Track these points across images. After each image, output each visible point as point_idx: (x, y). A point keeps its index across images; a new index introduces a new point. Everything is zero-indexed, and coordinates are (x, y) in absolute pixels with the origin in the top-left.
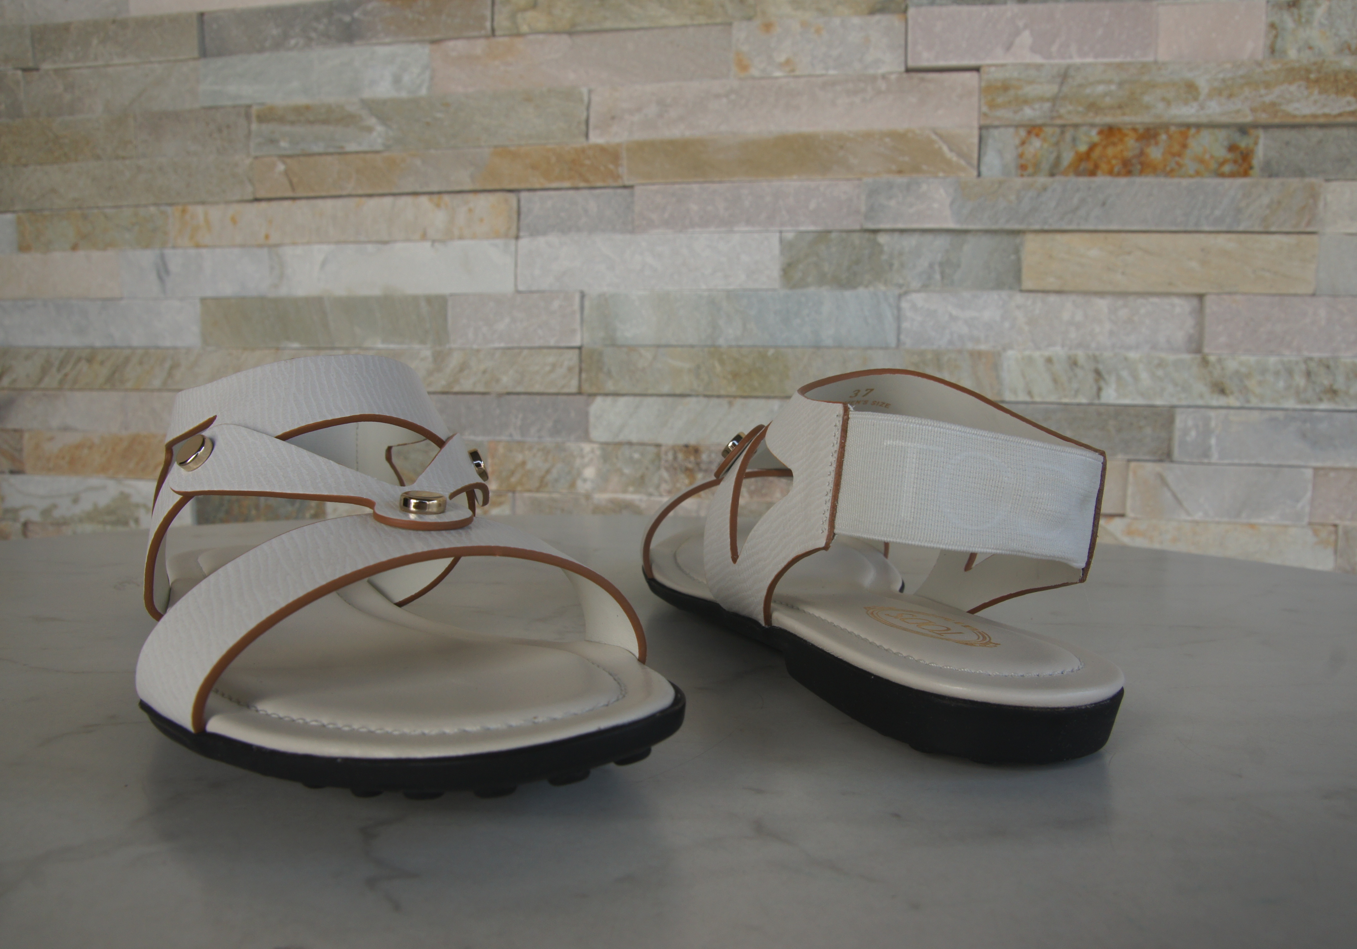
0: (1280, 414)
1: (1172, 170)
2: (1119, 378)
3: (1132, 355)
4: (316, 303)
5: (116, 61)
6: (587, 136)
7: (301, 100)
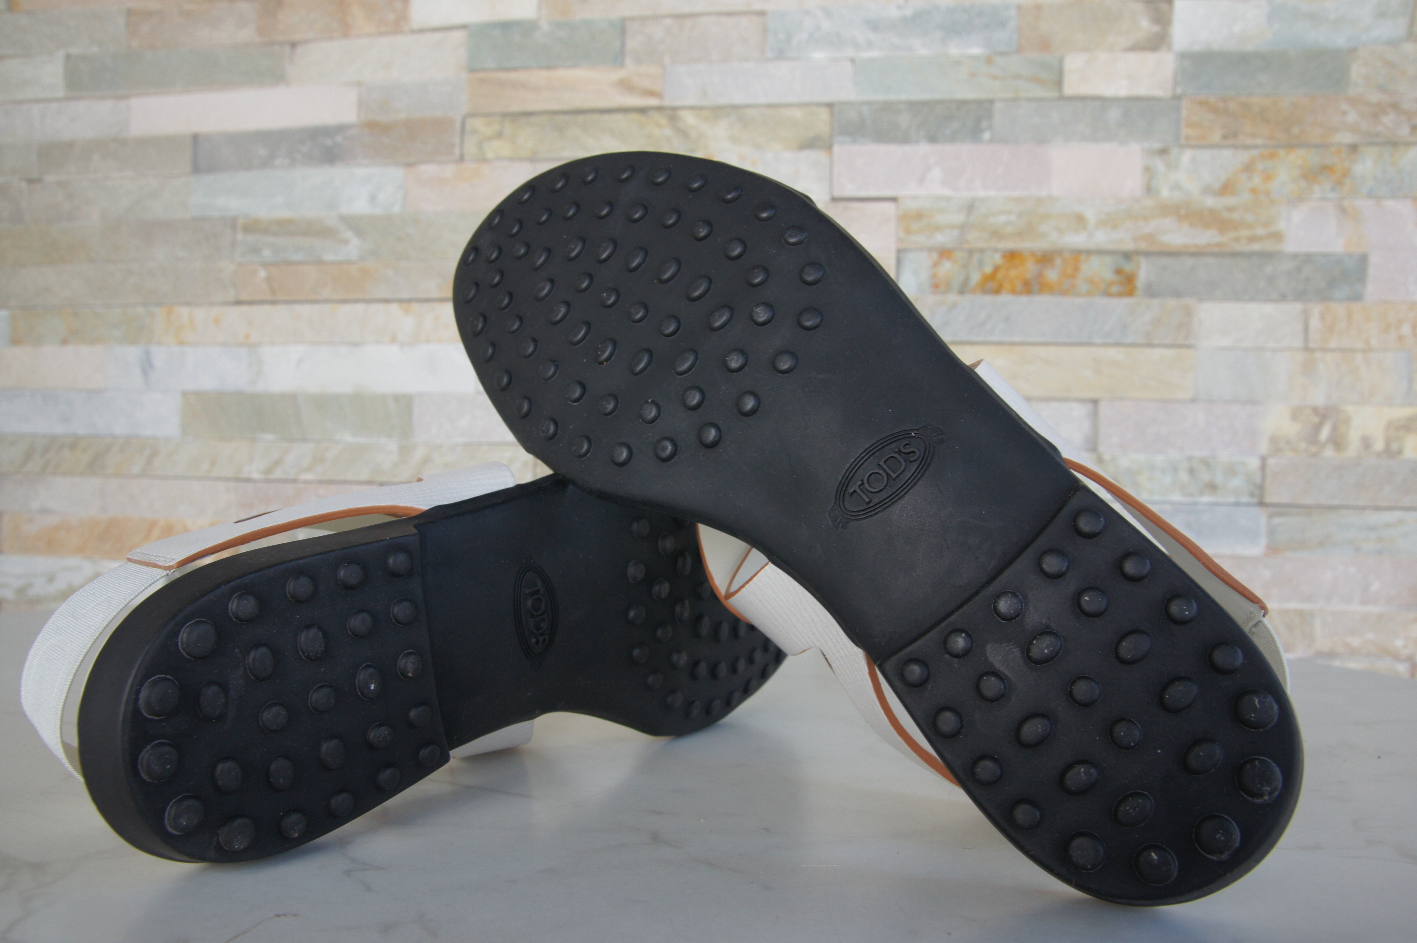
1: (1067, 290)
4: (291, 399)
5: (115, 174)
7: (284, 214)
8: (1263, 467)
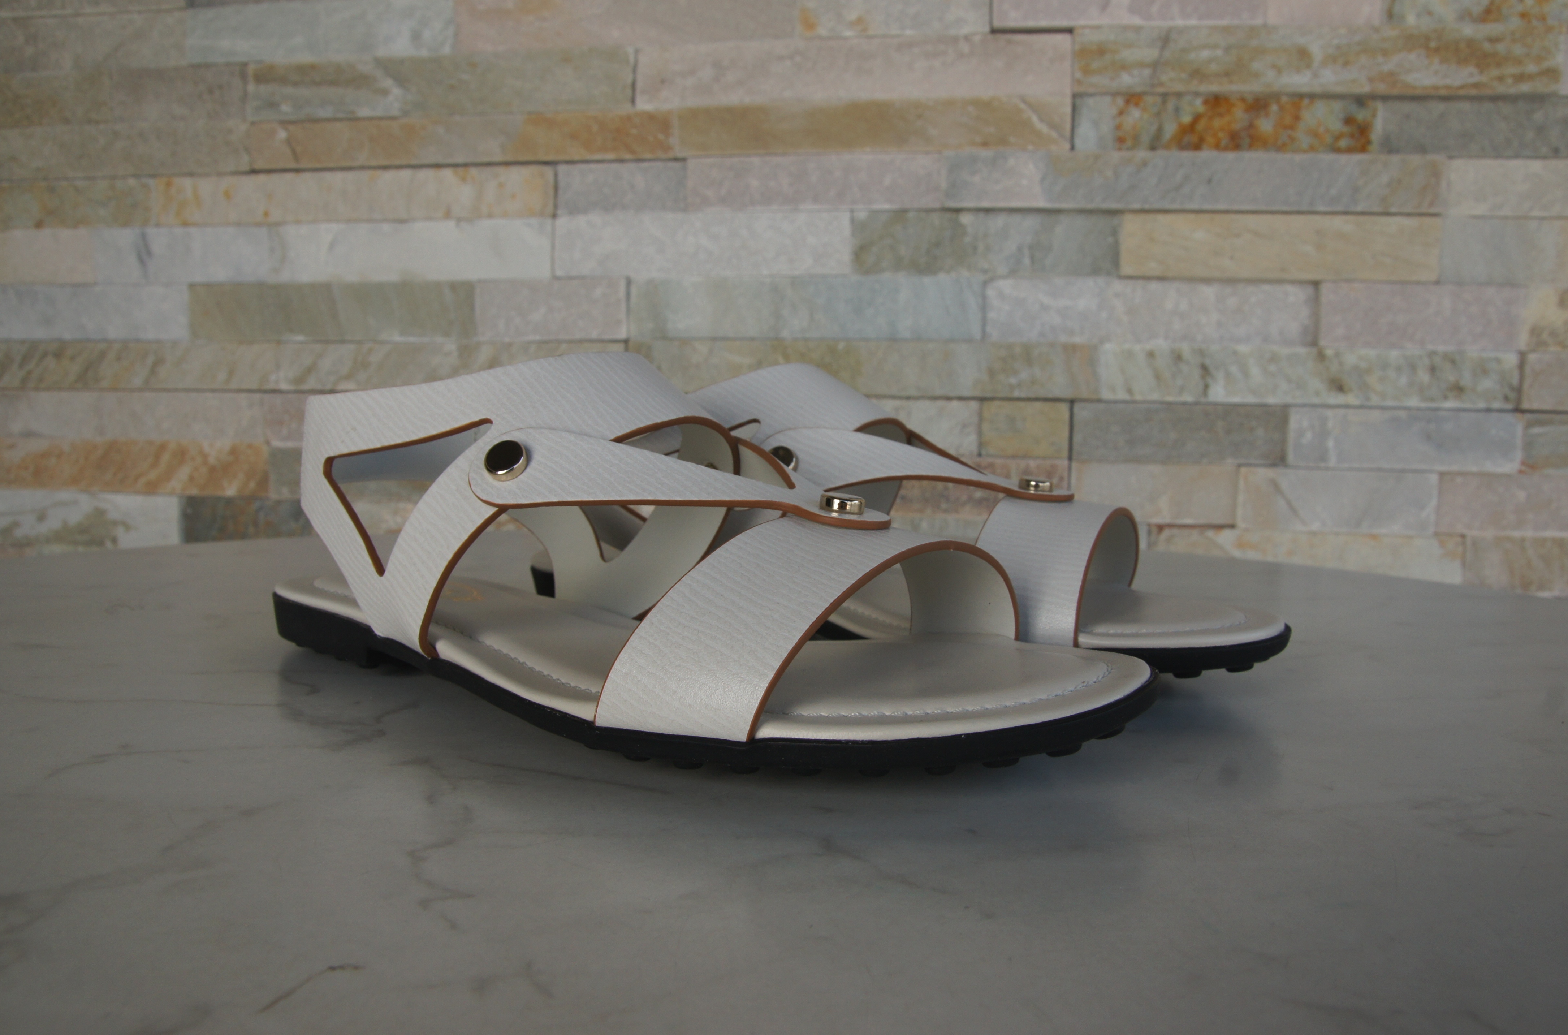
0: (1402, 414)
1: (1284, 145)
2: (1228, 375)
3: (1242, 348)
4: (324, 290)
5: (88, 9)
6: (633, 101)
7: (305, 58)
8: (1521, 366)
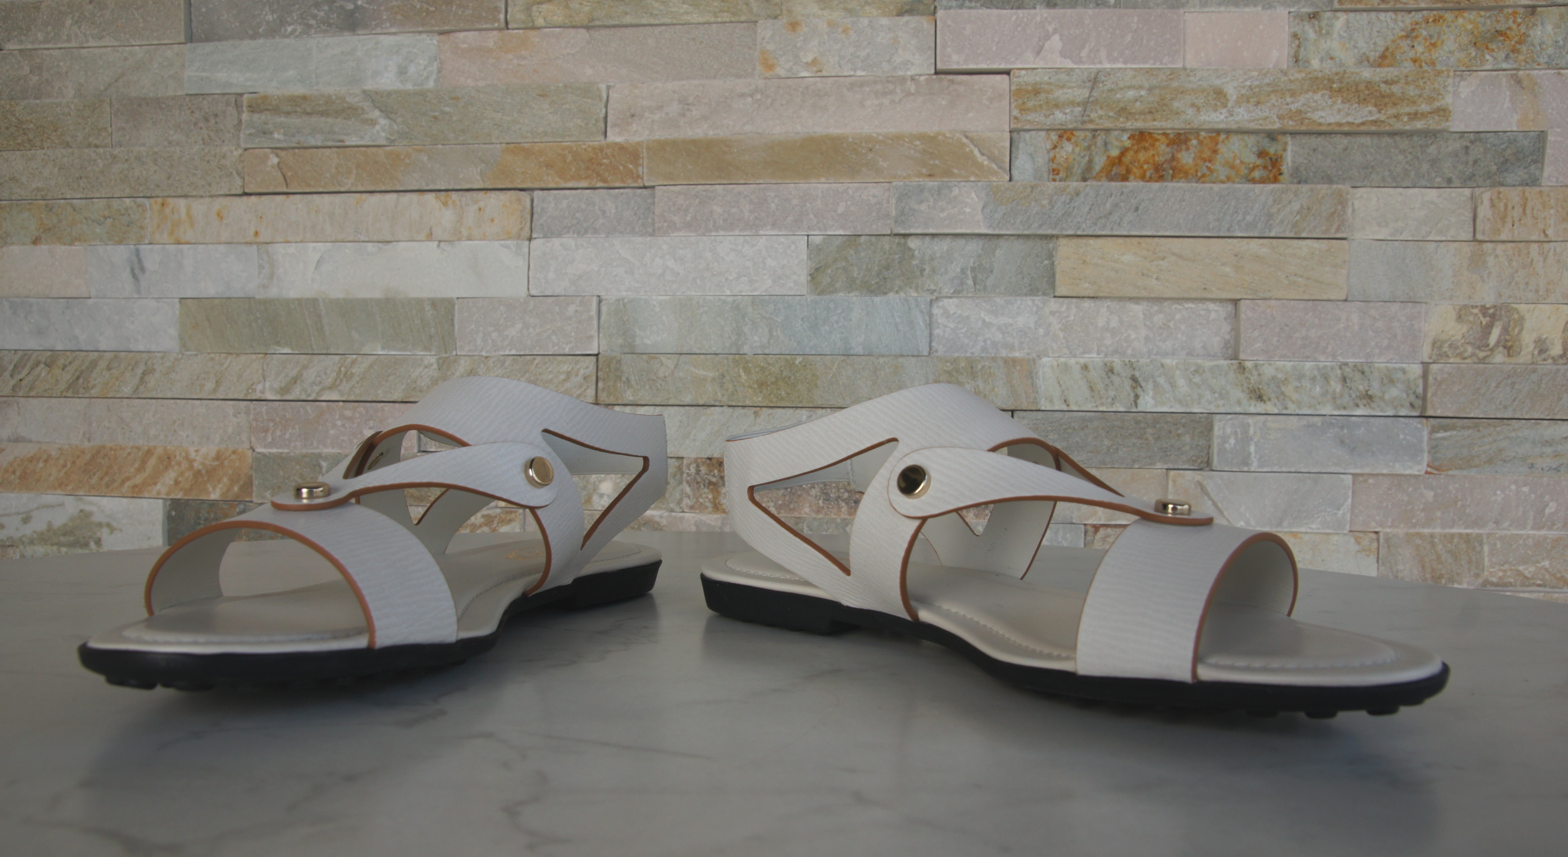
0: (1318, 420)
1: (1203, 176)
2: (1156, 385)
3: (1168, 361)
4: (311, 305)
5: (92, 43)
6: (605, 134)
7: (299, 90)
8: (1425, 376)
